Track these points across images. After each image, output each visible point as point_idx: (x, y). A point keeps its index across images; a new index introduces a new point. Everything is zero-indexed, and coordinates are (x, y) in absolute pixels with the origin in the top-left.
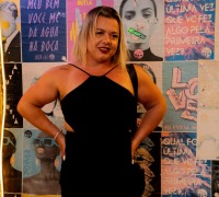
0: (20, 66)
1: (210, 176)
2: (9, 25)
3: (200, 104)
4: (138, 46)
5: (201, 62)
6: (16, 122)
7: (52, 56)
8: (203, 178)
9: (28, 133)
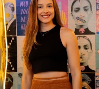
0: (15, 38)
2: (9, 15)
4: (81, 26)
6: (13, 69)
9: (20, 75)
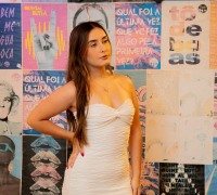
1: (157, 178)
3: (148, 110)
5: (148, 71)
7: (7, 64)
8: (151, 180)
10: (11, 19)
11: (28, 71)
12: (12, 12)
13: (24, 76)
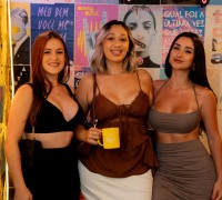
4: (139, 53)
10: (65, 18)
11: (80, 68)
12: (66, 12)
13: (76, 72)
